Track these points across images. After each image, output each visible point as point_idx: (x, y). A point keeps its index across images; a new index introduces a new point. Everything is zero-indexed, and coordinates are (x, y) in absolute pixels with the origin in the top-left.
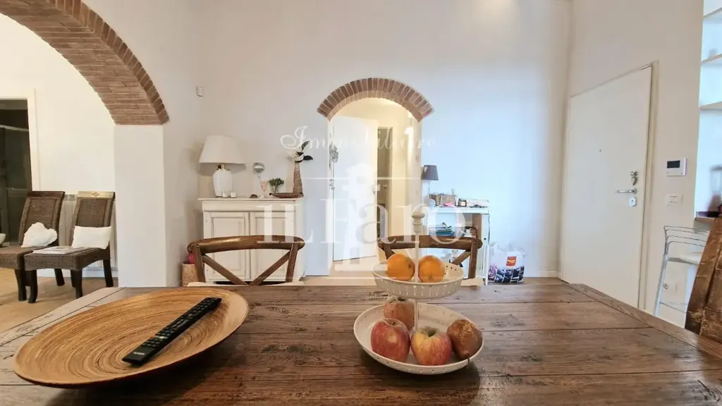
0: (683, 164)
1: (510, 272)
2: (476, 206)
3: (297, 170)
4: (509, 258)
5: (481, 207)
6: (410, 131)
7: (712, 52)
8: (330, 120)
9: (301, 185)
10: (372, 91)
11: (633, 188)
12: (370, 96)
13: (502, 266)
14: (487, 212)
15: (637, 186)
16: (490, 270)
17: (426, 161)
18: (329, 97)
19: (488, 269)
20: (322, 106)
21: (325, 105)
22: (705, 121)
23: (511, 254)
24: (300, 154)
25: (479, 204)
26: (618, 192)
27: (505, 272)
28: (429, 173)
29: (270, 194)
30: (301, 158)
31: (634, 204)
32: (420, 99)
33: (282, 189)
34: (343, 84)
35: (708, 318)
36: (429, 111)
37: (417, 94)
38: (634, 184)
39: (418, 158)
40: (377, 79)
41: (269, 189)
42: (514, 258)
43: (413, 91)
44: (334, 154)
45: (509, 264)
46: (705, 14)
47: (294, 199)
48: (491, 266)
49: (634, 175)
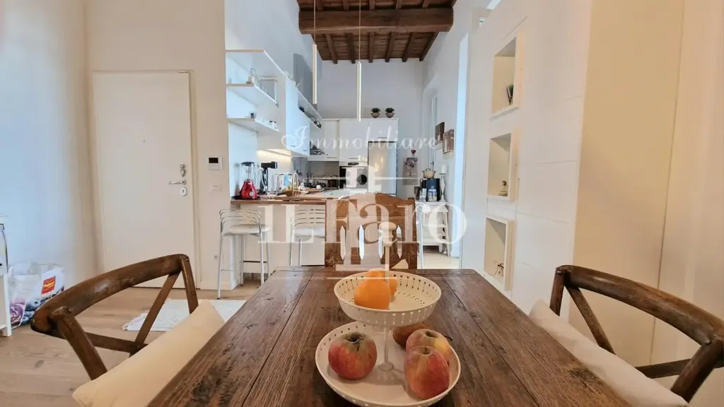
0: (220, 160)
4: (44, 283)
11: (182, 179)
13: (34, 297)
15: (185, 178)
16: (12, 311)
19: (8, 311)
23: (49, 275)
26: (170, 183)
27: (39, 304)
31: (185, 193)
38: (183, 176)
42: (53, 280)
45: (44, 290)
46: (226, 49)
48: (11, 305)
49: (183, 167)
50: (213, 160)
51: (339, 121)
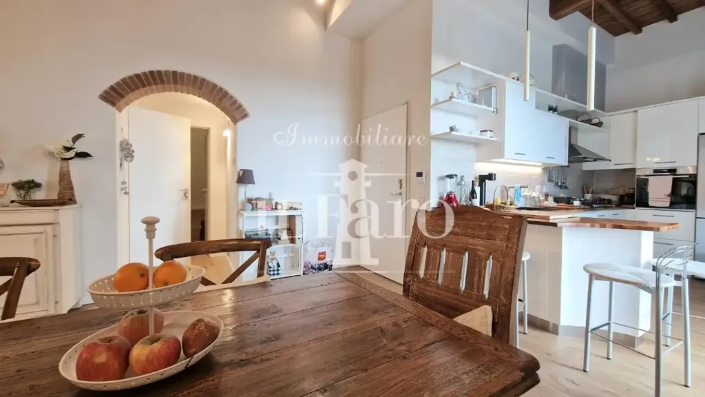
0: (424, 175)
1: (321, 266)
2: (291, 208)
3: (65, 169)
4: (320, 254)
5: (295, 209)
6: (228, 133)
7: (436, 100)
8: (120, 111)
9: (72, 188)
10: (179, 86)
11: (399, 191)
12: (176, 91)
13: (315, 261)
14: (300, 213)
15: (401, 190)
16: (305, 267)
17: (242, 165)
18: (118, 84)
19: (302, 266)
20: (106, 92)
21: (112, 93)
22: (434, 145)
23: (322, 250)
24: (68, 149)
25: (294, 206)
26: (391, 195)
27: (317, 266)
28: (245, 178)
29: (12, 202)
30: (71, 154)
32: (235, 102)
33: (38, 195)
34: (139, 71)
35: (413, 281)
36: (245, 116)
37: (232, 97)
38: (400, 188)
39: (234, 161)
40: (184, 73)
41: (13, 194)
42: (324, 253)
43: (226, 93)
44: (127, 152)
45: (320, 259)
46: (432, 73)
47: (57, 208)
48: (305, 263)
49: (401, 181)
50: (419, 175)
51: (636, 111)
